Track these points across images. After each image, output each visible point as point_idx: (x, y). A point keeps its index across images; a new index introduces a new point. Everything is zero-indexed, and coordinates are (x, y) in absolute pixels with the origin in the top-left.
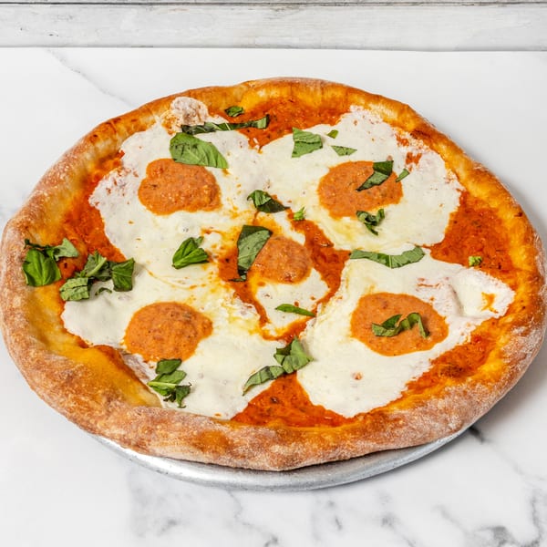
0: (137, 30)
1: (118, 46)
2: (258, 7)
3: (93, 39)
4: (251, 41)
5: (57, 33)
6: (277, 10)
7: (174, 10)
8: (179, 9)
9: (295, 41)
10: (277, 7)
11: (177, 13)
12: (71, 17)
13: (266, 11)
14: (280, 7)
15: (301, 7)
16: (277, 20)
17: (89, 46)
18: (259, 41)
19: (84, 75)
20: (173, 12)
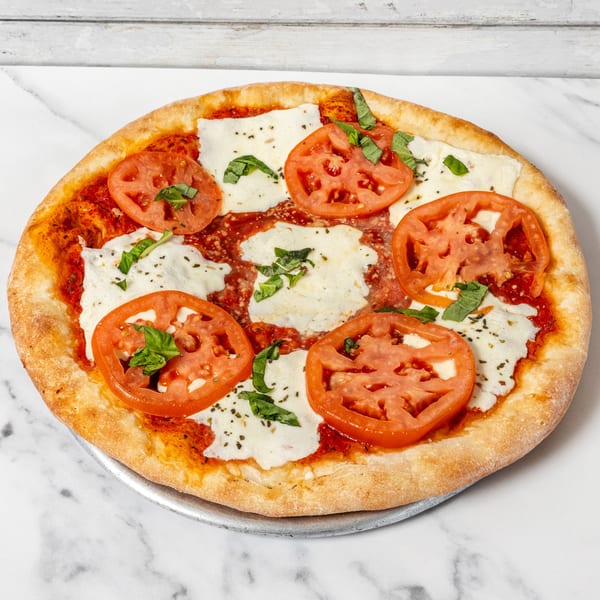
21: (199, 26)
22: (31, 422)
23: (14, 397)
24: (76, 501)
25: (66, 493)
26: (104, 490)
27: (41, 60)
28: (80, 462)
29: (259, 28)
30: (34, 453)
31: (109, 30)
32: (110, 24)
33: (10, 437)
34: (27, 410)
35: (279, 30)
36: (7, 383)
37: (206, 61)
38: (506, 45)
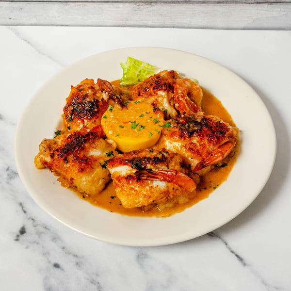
0: (59, 17)
1: (48, 25)
2: (127, 4)
3: (34, 21)
4: (124, 23)
5: (14, 18)
6: (139, 6)
7: (80, 5)
8: (83, 5)
9: (150, 23)
10: (138, 4)
11: (81, 7)
12: (21, 9)
13: (133, 6)
14: (141, 4)
15: (152, 4)
16: (139, 11)
17: (32, 25)
18: (129, 23)
19: (29, 42)
20: (79, 7)
21: (117, 4)
22: (35, 226)
23: (25, 212)
24: (62, 270)
25: (56, 266)
26: (77, 264)
27: (30, 23)
28: (63, 248)
29: (151, 4)
30: (38, 243)
31: (68, 6)
32: (69, 3)
33: (24, 235)
34: (32, 219)
35: (162, 5)
36: (21, 204)
37: (121, 23)
38: (286, 13)
